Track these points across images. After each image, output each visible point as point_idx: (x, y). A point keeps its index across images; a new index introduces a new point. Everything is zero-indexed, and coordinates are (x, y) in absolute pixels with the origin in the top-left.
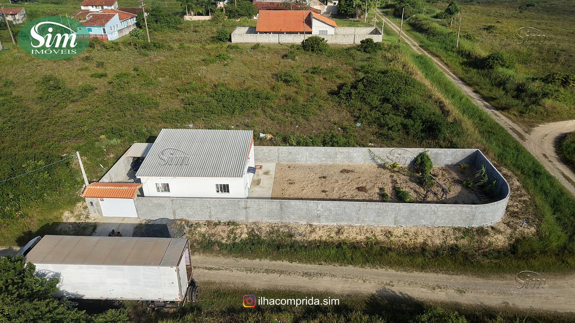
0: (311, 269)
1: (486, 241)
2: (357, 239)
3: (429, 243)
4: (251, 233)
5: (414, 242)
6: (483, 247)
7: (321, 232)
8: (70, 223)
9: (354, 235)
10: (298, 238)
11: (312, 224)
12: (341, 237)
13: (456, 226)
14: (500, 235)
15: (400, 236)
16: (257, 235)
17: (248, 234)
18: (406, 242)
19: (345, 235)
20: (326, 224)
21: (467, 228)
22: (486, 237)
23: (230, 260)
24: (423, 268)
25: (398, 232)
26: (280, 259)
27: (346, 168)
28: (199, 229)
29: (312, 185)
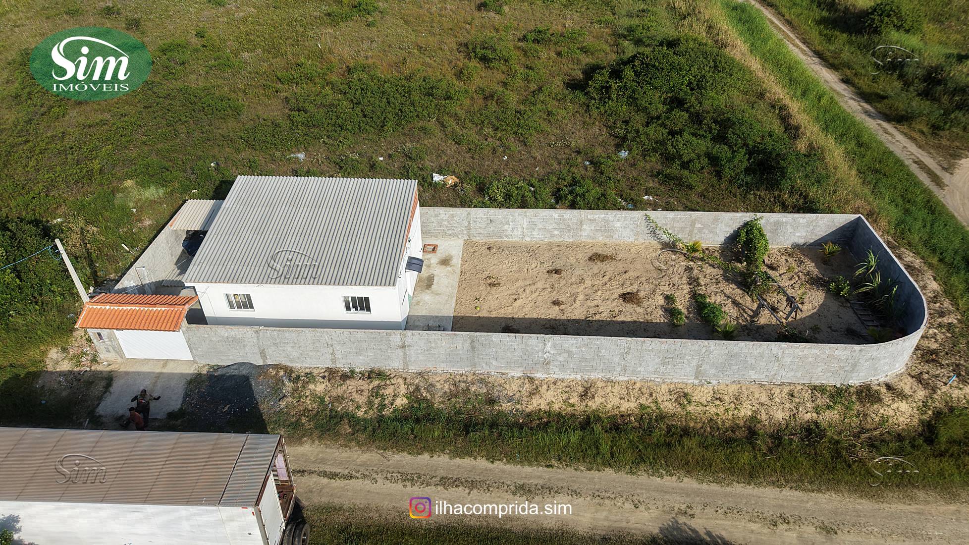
0: (531, 477)
1: (875, 415)
2: (622, 409)
3: (763, 417)
4: (414, 395)
5: (733, 415)
6: (868, 427)
7: (550, 393)
8: (62, 374)
9: (616, 401)
10: (506, 407)
11: (533, 376)
12: (590, 404)
13: (817, 383)
14: (904, 402)
15: (705, 403)
16: (425, 399)
17: (407, 398)
18: (717, 414)
19: (598, 400)
20: (561, 376)
21: (838, 386)
22: (876, 406)
23: (370, 457)
24: (751, 475)
25: (702, 395)
26: (470, 454)
27: (600, 251)
28: (311, 386)
29: (533, 288)
